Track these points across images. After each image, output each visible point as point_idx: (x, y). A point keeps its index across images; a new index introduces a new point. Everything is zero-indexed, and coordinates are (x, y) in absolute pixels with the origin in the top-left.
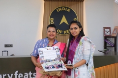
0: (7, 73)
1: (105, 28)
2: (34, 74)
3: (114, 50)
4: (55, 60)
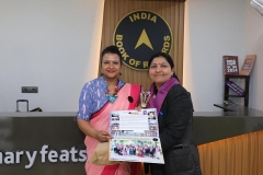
0: (25, 149)
1: (227, 58)
2: (81, 152)
3: (243, 104)
4: (142, 135)
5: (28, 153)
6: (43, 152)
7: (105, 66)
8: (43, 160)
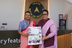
1: (60, 15)
2: (19, 40)
5: (4, 40)
6: (9, 40)
7: (26, 16)
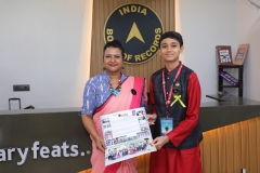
0: (16, 146)
1: (220, 48)
2: (73, 147)
3: (237, 94)
8: (35, 156)
